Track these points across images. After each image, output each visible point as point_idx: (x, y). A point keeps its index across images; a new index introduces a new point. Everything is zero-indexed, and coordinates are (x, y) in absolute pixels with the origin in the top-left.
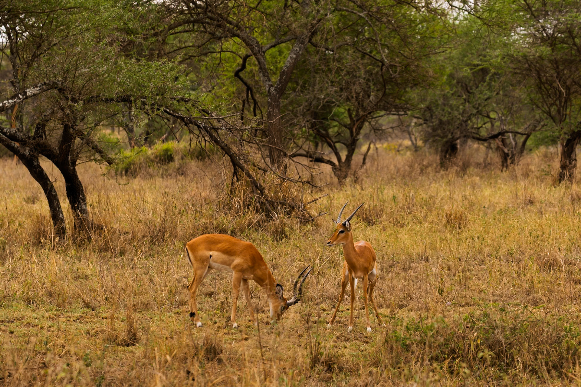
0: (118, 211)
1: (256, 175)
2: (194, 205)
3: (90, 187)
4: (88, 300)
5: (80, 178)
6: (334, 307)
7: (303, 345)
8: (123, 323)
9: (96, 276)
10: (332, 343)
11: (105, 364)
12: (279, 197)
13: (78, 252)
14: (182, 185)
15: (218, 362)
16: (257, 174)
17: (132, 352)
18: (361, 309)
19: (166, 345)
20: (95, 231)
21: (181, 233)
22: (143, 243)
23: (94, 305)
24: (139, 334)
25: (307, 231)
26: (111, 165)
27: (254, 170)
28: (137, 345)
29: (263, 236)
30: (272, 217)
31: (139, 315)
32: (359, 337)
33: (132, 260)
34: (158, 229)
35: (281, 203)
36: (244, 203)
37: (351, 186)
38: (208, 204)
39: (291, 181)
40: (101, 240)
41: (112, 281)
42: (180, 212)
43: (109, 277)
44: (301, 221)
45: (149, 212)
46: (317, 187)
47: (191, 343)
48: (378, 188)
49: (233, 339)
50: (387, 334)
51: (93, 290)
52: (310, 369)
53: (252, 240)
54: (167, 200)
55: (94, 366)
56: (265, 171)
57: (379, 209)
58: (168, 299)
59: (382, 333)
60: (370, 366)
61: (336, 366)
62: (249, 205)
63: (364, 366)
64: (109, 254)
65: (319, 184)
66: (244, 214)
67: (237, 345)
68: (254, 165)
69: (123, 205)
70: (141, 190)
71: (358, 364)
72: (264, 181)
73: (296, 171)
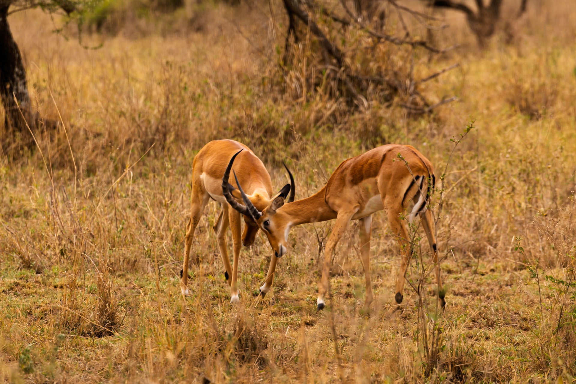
0: (83, 97)
1: (330, 32)
2: (218, 85)
3: (34, 54)
4: (29, 254)
5: (16, 36)
6: (468, 266)
7: (410, 332)
8: (91, 296)
9: (44, 212)
10: (462, 330)
11: (59, 369)
12: (371, 70)
13: (11, 169)
14: (198, 49)
15: (260, 364)
16: (331, 29)
17: (107, 346)
18: (515, 269)
19: (167, 334)
20: (42, 132)
21: (196, 135)
22: (128, 153)
23: (39, 264)
24: (120, 315)
25: (420, 131)
26: (71, 15)
27: (325, 21)
28: (117, 334)
29: (342, 139)
30: (357, 107)
31: (120, 281)
32: (512, 320)
33: (109, 183)
34: (154, 128)
35: (373, 81)
36: (307, 80)
37: (499, 49)
38: (244, 82)
39: (393, 41)
40: (52, 149)
41: (73, 221)
42: (193, 98)
43: (67, 214)
44: (409, 114)
45: (138, 97)
46: (437, 52)
47: (211, 331)
48: (548, 54)
49: (287, 324)
50: (561, 314)
51: (37, 237)
52: (423, 376)
53: (321, 147)
54: (170, 76)
55: (39, 372)
56: (345, 24)
57: (549, 90)
58: (172, 252)
59: (552, 312)
60: (530, 372)
61: (469, 371)
62: (317, 85)
63: (520, 371)
64: (67, 172)
65: (443, 46)
66: (308, 101)
67: (295, 334)
68: (325, 12)
69: (91, 85)
70: (125, 59)
71: (509, 367)
72: (344, 42)
73: (400, 25)
